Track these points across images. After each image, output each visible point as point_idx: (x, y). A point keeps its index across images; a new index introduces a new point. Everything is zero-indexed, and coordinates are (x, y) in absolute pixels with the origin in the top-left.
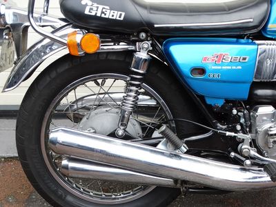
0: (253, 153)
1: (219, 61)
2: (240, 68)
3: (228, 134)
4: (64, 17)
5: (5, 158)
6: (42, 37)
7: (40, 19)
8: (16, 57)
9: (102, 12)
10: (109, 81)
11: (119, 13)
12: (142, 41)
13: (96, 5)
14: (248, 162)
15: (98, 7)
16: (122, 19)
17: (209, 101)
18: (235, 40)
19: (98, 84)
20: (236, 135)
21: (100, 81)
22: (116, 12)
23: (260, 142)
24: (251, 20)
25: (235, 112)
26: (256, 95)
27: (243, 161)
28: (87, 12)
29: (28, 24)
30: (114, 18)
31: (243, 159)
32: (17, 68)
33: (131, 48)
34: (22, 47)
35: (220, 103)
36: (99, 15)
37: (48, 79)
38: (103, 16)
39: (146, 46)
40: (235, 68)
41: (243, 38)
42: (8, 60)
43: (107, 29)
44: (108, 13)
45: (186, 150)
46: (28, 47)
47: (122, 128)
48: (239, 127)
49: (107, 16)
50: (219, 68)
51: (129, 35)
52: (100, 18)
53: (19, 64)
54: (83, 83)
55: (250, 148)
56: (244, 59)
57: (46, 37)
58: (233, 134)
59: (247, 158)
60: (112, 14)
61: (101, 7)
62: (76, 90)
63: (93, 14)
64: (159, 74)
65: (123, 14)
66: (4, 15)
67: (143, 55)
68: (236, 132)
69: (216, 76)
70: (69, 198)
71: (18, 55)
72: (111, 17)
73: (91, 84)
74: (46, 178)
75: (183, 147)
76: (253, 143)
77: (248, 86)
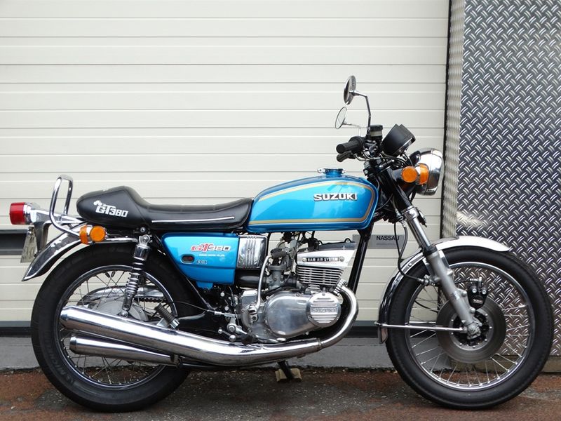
0: (239, 330)
1: (205, 250)
2: (224, 256)
3: (216, 313)
4: (80, 217)
5: (14, 370)
6: (62, 232)
7: (60, 218)
8: (36, 251)
9: (110, 211)
10: (119, 273)
11: (124, 211)
12: (142, 234)
13: (105, 205)
14: (233, 337)
15: (106, 207)
16: (125, 216)
17: (200, 285)
18: (222, 234)
19: (108, 276)
20: (223, 314)
21: (110, 273)
22: (121, 211)
23: (245, 321)
24: (233, 218)
25: (223, 294)
26: (242, 280)
27: (229, 336)
28: (97, 211)
29: (49, 222)
30: (119, 215)
31: (228, 334)
32: (36, 260)
33: (134, 240)
34: (42, 241)
35: (209, 286)
36: (107, 213)
37: (64, 269)
38: (110, 213)
39: (145, 238)
40: (219, 255)
41: (230, 232)
42: (29, 254)
43: (114, 225)
44: (114, 212)
45: (177, 325)
46: (48, 242)
47: (126, 309)
48: (227, 308)
49: (113, 214)
50: (205, 255)
51: (132, 229)
52: (108, 216)
53: (38, 257)
54: (95, 274)
55: (236, 325)
56: (227, 248)
57: (65, 232)
58: (221, 313)
59: (232, 334)
60: (117, 212)
61: (109, 207)
62: (89, 281)
63: (103, 212)
64: (161, 266)
65: (127, 212)
66: (30, 214)
67: (143, 246)
68: (223, 311)
69: (203, 262)
70: (76, 384)
71: (38, 249)
72: (116, 215)
73: (102, 276)
74: (56, 363)
75: (174, 321)
76: (239, 322)
77: (232, 271)
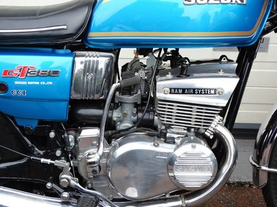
0: (74, 183)
1: (22, 75)
2: (51, 83)
3: (43, 160)
14: (66, 195)
18: (50, 50)
20: (53, 162)
23: (82, 172)
24: (65, 27)
25: (52, 134)
26: (80, 115)
27: (60, 194)
40: (44, 83)
41: (62, 48)
48: (58, 153)
50: (24, 83)
55: (70, 177)
58: (49, 161)
59: (66, 190)
68: (54, 158)
69: (21, 93)
76: (75, 172)
